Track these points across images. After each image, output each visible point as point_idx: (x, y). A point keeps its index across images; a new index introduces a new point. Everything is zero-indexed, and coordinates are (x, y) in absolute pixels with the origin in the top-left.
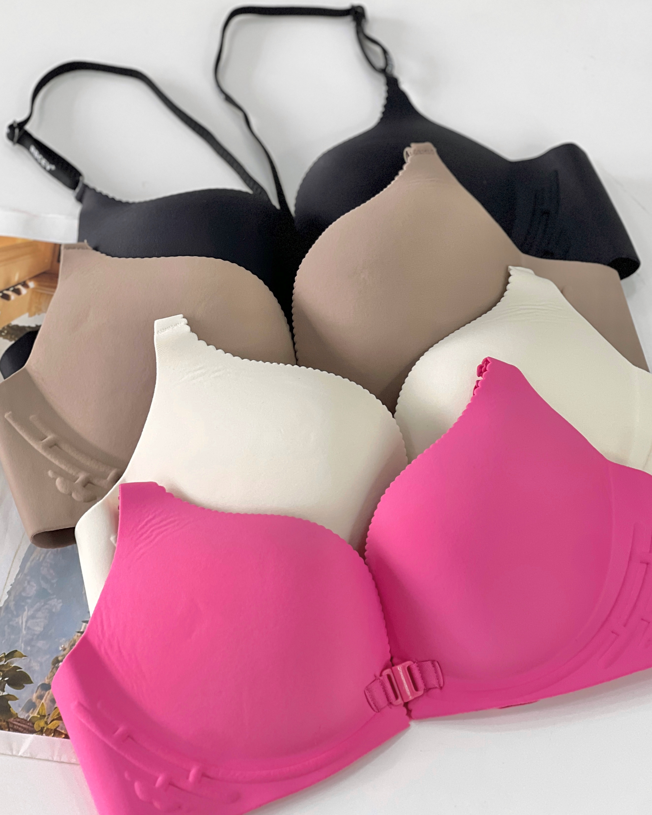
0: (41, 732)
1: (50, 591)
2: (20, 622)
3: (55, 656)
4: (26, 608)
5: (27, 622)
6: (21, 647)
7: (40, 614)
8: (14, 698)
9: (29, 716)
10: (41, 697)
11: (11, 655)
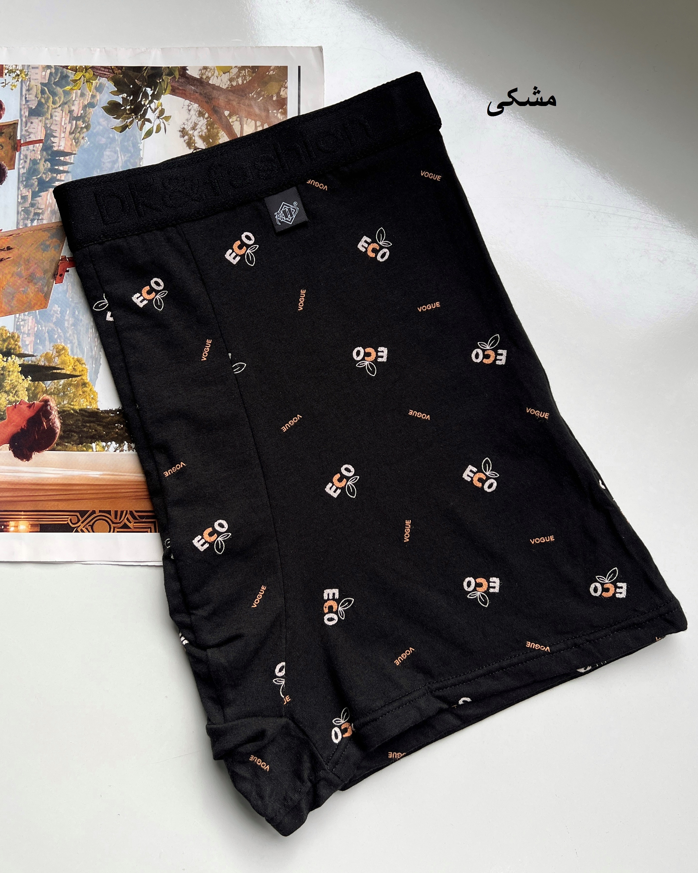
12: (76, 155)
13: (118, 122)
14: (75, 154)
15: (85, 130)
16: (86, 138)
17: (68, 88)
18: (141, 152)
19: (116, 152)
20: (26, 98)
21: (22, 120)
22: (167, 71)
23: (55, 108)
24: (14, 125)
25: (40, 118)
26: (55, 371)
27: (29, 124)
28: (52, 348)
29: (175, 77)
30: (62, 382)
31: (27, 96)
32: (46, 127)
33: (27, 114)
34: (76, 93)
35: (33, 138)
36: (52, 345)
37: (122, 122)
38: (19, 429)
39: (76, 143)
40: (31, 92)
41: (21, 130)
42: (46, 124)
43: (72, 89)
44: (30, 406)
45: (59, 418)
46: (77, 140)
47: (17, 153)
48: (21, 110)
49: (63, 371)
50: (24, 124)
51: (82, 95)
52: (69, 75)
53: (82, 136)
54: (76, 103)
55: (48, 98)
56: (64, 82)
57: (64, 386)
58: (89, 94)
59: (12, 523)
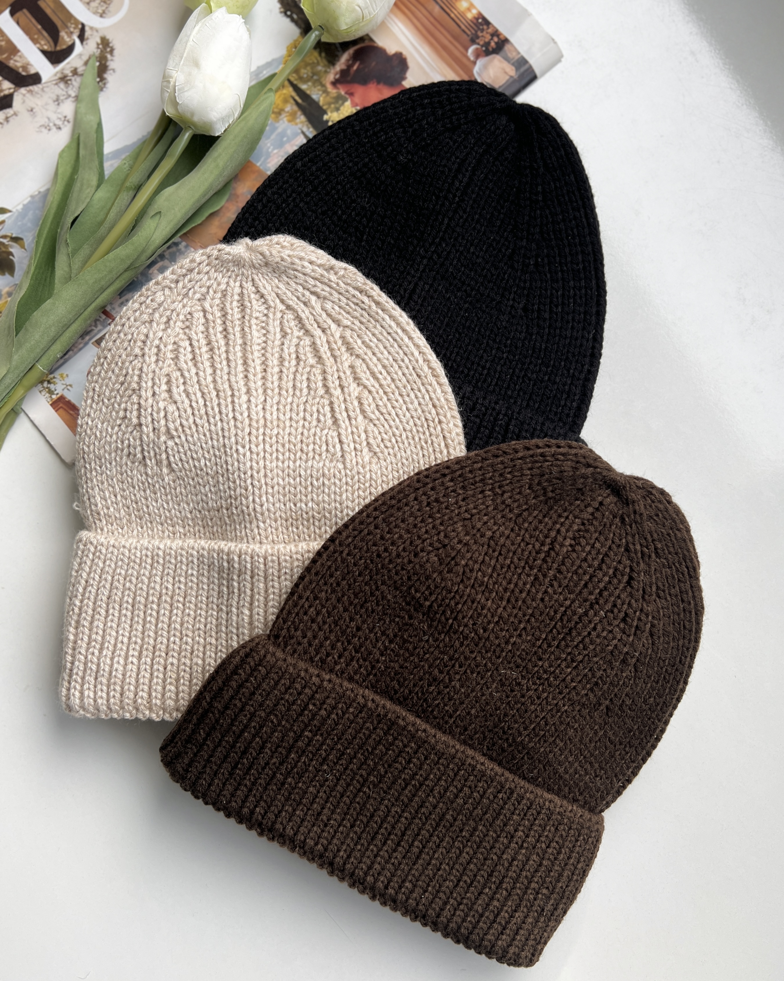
13: (15, 250)
18: (26, 202)
26: (299, 101)
28: (281, 122)
30: (304, 87)
36: (277, 125)
37: (12, 247)
38: (381, 86)
44: (351, 94)
45: (338, 60)
49: (294, 94)
57: (305, 81)
59: (470, 16)
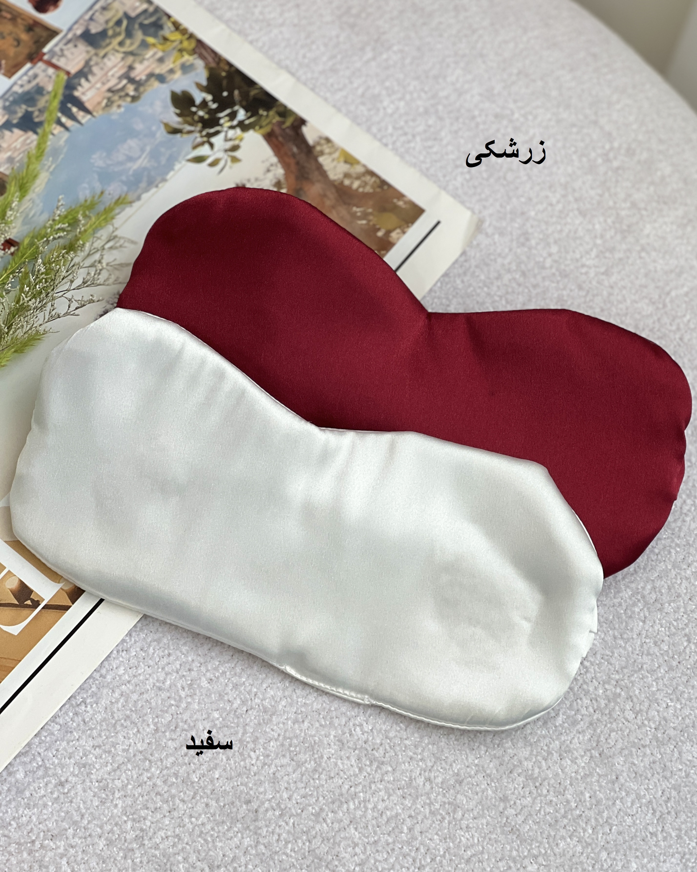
0: (191, 36)
1: (96, 176)
2: (146, 161)
3: (134, 105)
4: (131, 172)
5: (140, 157)
6: (161, 133)
7: (121, 158)
8: (199, 86)
9: (195, 59)
10: (172, 71)
11: (175, 131)
12: (93, 119)
13: (175, 120)
14: (93, 116)
15: (129, 99)
16: (122, 110)
17: (151, 40)
19: (142, 150)
20: (93, 15)
21: (66, 35)
22: (281, 109)
23: (117, 51)
24: (53, 33)
25: (90, 48)
27: (70, 45)
29: (283, 123)
31: (97, 14)
32: (87, 63)
33: (79, 32)
34: (155, 54)
35: (61, 63)
37: (179, 123)
39: (107, 106)
40: (105, 13)
41: (56, 45)
42: (90, 59)
43: (154, 45)
46: (110, 103)
47: (28, 65)
48: (76, 23)
50: (64, 41)
51: (161, 60)
52: (166, 27)
53: (121, 102)
54: (146, 63)
55: (119, 34)
56: (152, 30)
58: (169, 65)
